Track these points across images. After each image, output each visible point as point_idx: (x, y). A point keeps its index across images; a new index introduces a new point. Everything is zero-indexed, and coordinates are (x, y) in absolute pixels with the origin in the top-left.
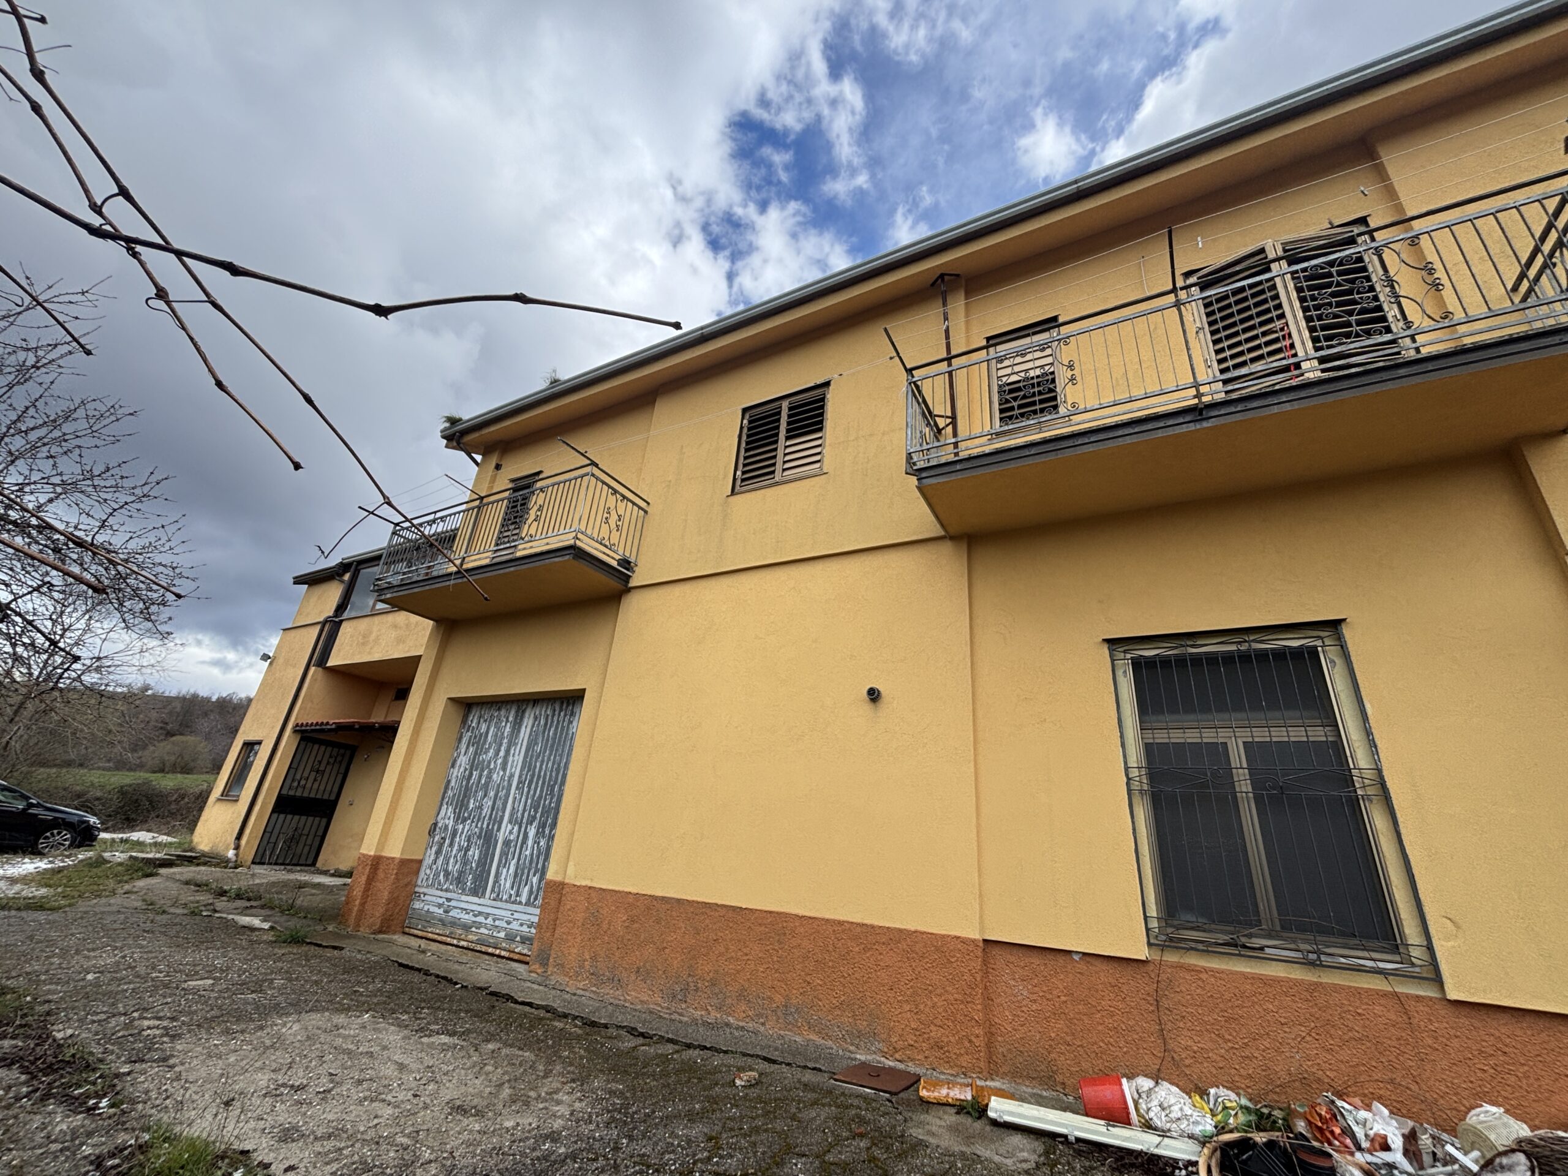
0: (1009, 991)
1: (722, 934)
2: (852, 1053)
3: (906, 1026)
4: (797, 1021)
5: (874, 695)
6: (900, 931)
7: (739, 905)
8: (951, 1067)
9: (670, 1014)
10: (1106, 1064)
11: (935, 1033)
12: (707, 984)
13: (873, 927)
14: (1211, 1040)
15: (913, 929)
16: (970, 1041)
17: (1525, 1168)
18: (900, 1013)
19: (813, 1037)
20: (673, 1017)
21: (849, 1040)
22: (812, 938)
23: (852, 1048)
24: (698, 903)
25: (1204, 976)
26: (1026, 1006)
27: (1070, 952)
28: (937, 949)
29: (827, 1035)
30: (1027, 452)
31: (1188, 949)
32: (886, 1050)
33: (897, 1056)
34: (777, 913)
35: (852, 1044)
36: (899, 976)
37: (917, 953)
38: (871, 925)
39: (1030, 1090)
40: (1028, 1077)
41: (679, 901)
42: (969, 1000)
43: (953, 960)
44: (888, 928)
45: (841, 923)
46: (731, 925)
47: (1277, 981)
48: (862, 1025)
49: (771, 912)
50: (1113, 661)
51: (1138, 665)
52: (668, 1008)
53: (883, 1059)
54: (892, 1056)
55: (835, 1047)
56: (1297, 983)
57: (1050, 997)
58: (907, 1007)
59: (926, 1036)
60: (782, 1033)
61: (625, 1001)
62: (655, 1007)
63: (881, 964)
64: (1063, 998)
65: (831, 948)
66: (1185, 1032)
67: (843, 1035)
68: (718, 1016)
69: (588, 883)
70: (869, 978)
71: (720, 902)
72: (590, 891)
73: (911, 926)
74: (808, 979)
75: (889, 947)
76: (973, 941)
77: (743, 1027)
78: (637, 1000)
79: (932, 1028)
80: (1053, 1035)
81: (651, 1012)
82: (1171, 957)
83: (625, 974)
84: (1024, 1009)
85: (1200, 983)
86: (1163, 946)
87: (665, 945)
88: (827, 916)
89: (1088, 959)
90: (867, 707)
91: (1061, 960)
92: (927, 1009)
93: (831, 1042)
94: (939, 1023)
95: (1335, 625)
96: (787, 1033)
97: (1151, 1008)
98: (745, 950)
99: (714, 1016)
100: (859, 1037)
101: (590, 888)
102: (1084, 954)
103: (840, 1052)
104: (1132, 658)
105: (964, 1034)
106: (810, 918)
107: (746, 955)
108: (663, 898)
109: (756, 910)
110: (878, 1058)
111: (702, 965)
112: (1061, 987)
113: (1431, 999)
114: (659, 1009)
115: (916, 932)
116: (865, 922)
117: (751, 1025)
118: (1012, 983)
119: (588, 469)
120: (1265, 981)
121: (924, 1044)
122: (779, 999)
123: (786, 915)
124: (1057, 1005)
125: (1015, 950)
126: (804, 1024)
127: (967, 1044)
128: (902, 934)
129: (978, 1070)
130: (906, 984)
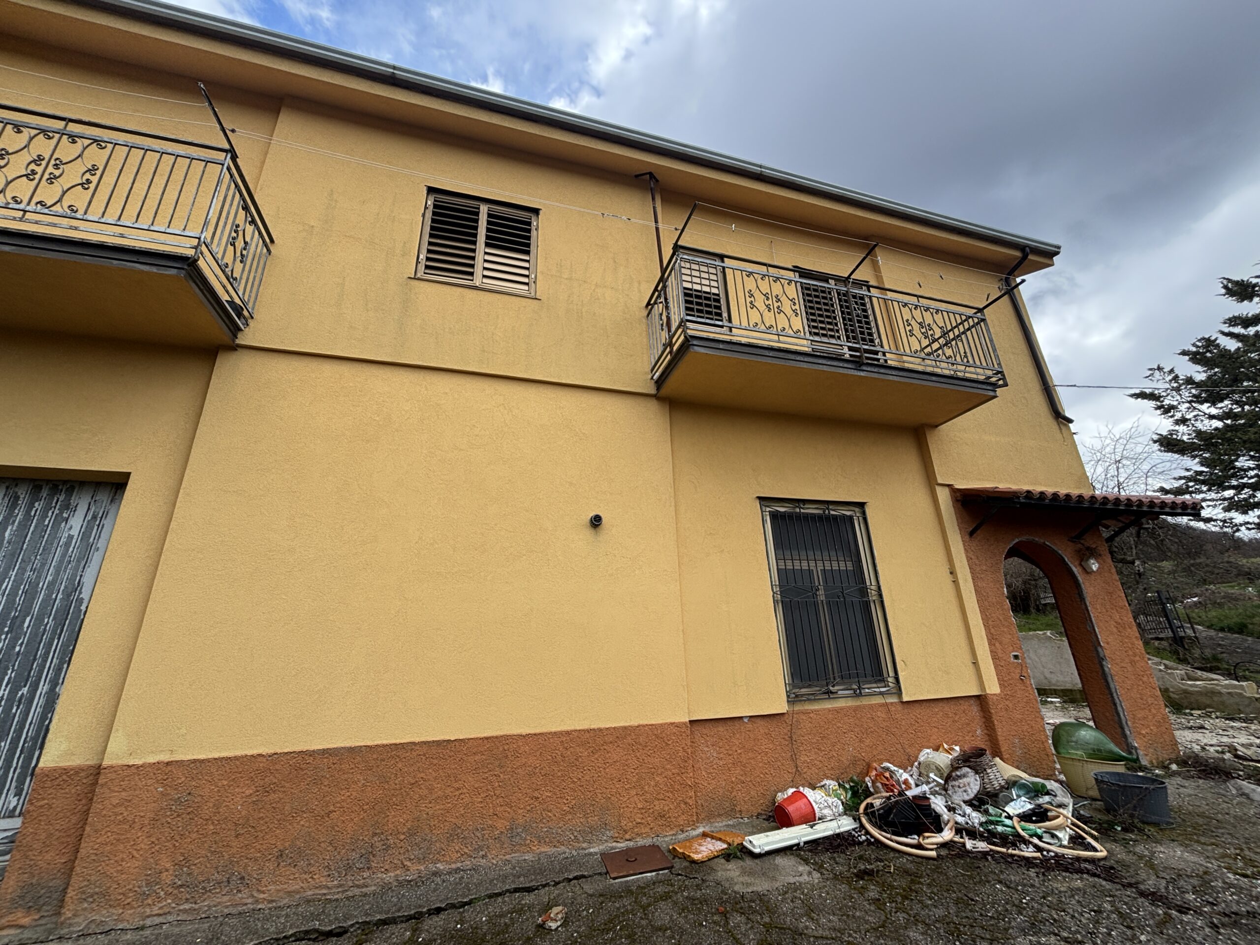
0: (703, 756)
1: (422, 775)
2: (585, 849)
3: (634, 808)
4: (526, 839)
5: (596, 522)
6: (625, 728)
7: (447, 738)
8: (672, 829)
9: (343, 892)
10: (765, 788)
11: (658, 806)
12: (402, 837)
13: (600, 730)
14: (816, 753)
15: (636, 724)
16: (686, 803)
17: (973, 774)
18: (629, 799)
19: (545, 849)
20: (350, 894)
21: (581, 839)
22: (538, 753)
23: (585, 845)
24: (384, 746)
25: (811, 715)
26: (716, 764)
27: (741, 718)
28: (657, 736)
29: (558, 841)
30: (767, 353)
31: (805, 701)
32: (617, 835)
33: (627, 837)
34: (497, 737)
35: (585, 842)
36: (626, 768)
37: (641, 744)
38: (598, 729)
39: (721, 824)
40: (720, 815)
41: (351, 750)
42: (683, 771)
43: (670, 743)
44: (614, 728)
45: (568, 733)
46: (435, 761)
47: (842, 709)
48: (594, 820)
49: (487, 738)
50: (762, 512)
51: (774, 516)
52: (341, 886)
53: (614, 844)
54: (622, 838)
55: (568, 851)
56: (849, 708)
57: (730, 752)
58: (633, 792)
59: (651, 811)
60: (508, 857)
61: (257, 901)
62: (317, 891)
63: (609, 761)
64: (739, 751)
65: (559, 758)
66: (803, 753)
67: (575, 837)
68: (422, 868)
69: (165, 757)
70: (599, 776)
71: (417, 740)
72: (169, 768)
73: (635, 723)
74: (536, 794)
75: (616, 744)
76: (685, 723)
77: (458, 868)
78: (281, 894)
79: (656, 802)
80: (733, 779)
81: (308, 901)
82: (798, 708)
83: (252, 867)
84: (715, 766)
85: (810, 720)
86: (793, 701)
87: (332, 808)
88: (554, 730)
89: (753, 719)
90: (588, 532)
91: (737, 723)
92: (651, 789)
93: (563, 847)
94: (662, 796)
95: (861, 505)
96: (513, 855)
97: (787, 743)
98: (456, 785)
99: (416, 869)
100: (590, 833)
101: (168, 764)
102: (751, 717)
103: (574, 852)
104: (769, 511)
105: (681, 799)
106: (535, 734)
107: (459, 789)
108: (324, 752)
109: (468, 739)
110: (610, 845)
111: (394, 816)
112: (737, 743)
113: (895, 703)
114: (325, 891)
115: (638, 726)
116: (592, 727)
117: (469, 863)
118: (706, 749)
119: (221, 156)
120: (837, 711)
121: (649, 819)
122: (501, 825)
123: (506, 737)
124: (735, 757)
125: (708, 725)
126: (533, 839)
127: (683, 806)
128: (626, 731)
129: (691, 823)
130: (632, 773)
